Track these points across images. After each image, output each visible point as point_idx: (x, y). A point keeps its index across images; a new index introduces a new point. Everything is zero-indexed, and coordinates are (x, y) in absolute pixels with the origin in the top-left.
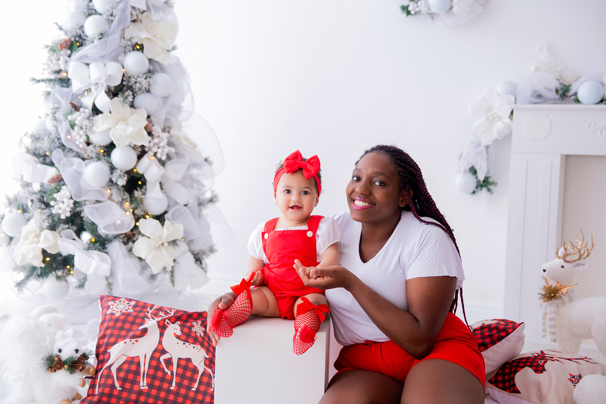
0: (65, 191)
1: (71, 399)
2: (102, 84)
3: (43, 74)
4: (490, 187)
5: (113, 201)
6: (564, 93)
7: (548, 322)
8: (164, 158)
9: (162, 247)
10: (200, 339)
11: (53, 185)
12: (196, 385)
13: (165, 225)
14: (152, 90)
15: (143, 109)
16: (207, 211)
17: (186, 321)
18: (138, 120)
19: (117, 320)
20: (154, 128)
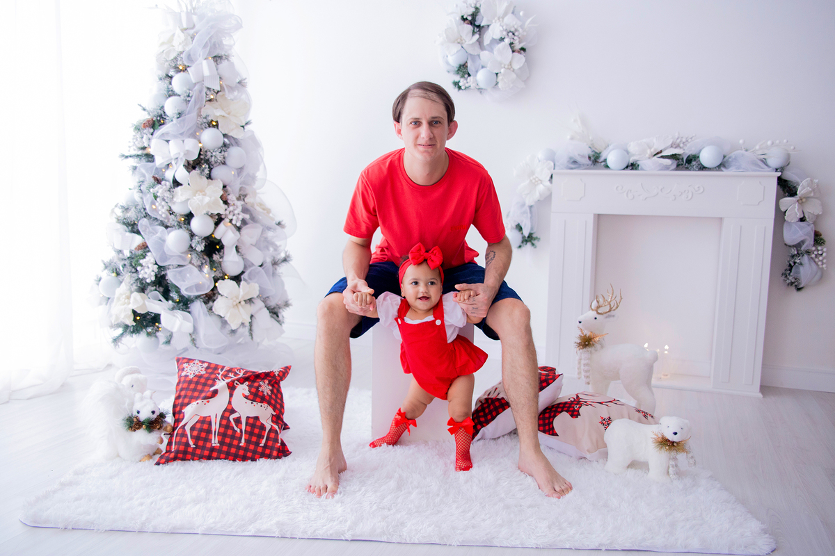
0: (150, 258)
1: (151, 454)
2: (181, 158)
3: (129, 151)
4: (533, 242)
5: (193, 264)
6: (596, 160)
7: (582, 367)
8: (238, 224)
9: (239, 305)
10: (267, 398)
11: (140, 252)
12: (264, 441)
13: (241, 286)
14: (227, 162)
15: (219, 180)
16: (282, 269)
17: (254, 381)
18: (214, 190)
19: (190, 382)
20: (229, 197)
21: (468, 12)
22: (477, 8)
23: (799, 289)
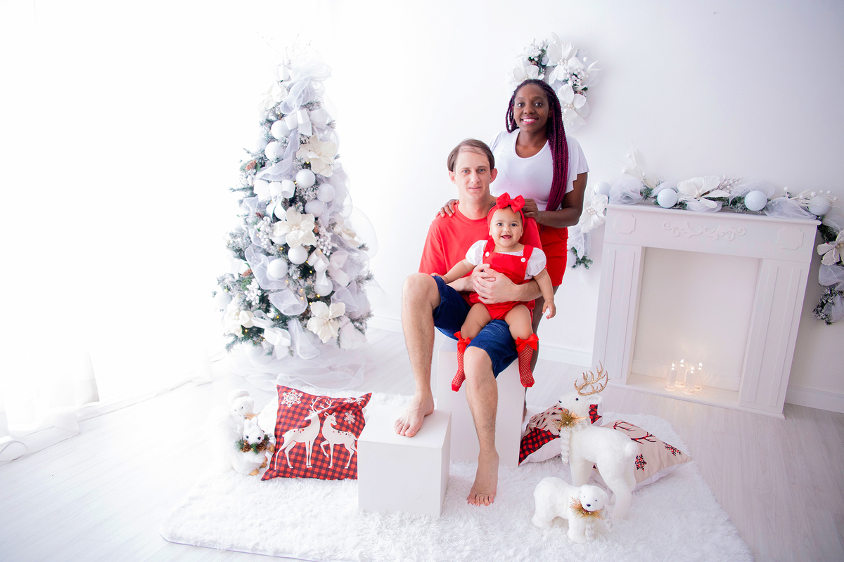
0: (255, 283)
1: (259, 468)
2: (280, 197)
4: (587, 264)
5: (290, 289)
6: (647, 195)
8: (328, 254)
10: (351, 426)
11: (246, 278)
12: (348, 464)
13: (331, 306)
14: (319, 199)
15: (312, 214)
17: (340, 412)
18: (308, 224)
19: (289, 411)
20: (321, 229)
21: (535, 54)
22: (543, 51)
23: (828, 323)
